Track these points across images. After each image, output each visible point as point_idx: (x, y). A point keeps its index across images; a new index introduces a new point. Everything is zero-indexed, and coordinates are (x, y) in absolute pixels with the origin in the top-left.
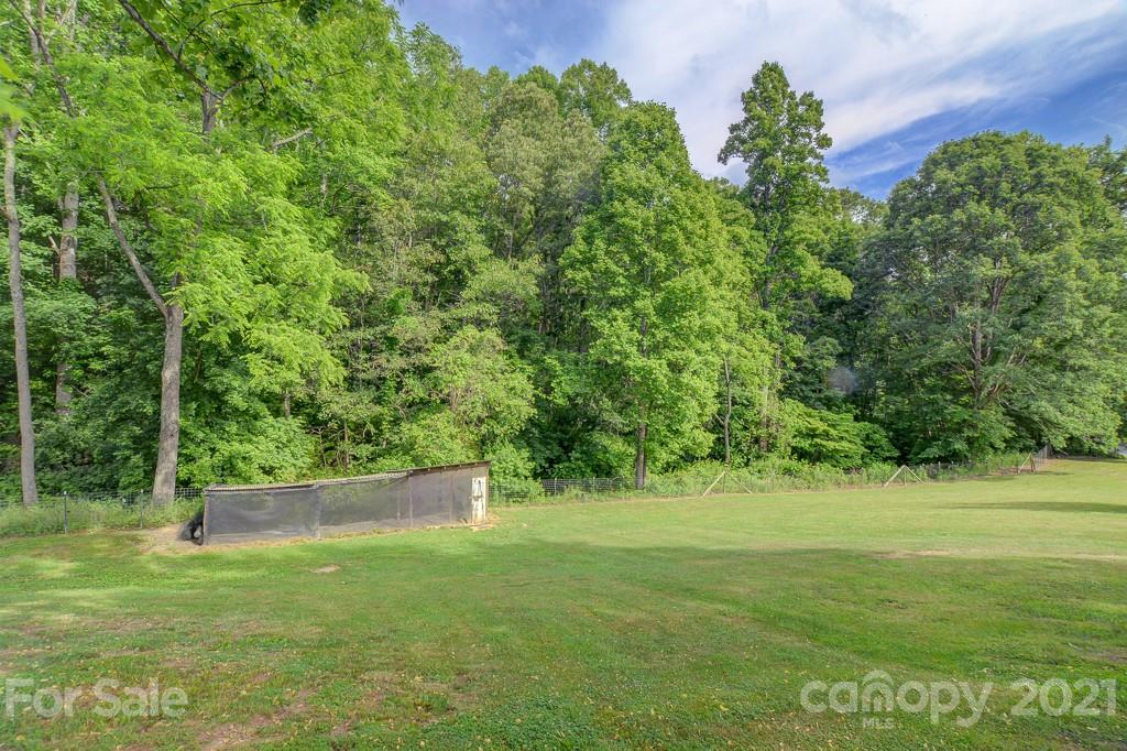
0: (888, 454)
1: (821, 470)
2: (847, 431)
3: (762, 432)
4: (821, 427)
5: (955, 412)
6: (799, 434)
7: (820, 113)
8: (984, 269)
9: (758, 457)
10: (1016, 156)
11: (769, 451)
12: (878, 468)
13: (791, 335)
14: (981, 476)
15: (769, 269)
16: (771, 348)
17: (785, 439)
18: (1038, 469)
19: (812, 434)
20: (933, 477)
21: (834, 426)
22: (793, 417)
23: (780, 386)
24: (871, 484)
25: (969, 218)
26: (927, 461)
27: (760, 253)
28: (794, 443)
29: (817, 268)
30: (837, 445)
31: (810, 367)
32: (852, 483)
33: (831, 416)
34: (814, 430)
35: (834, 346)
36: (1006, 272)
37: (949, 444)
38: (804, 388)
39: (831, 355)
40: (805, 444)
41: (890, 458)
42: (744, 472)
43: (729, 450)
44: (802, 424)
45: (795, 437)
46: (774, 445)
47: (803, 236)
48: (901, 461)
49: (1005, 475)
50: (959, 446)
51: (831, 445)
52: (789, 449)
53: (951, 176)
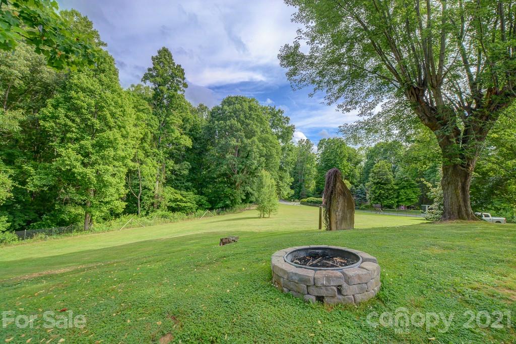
0: (207, 207)
1: (177, 215)
2: (190, 199)
3: (155, 201)
4: (179, 197)
5: (228, 190)
6: (171, 201)
7: (183, 74)
8: (234, 142)
9: (152, 212)
10: (246, 106)
11: (158, 208)
12: (200, 211)
13: (168, 160)
14: (234, 212)
15: (159, 132)
16: (158, 166)
17: (165, 203)
18: (251, 209)
19: (175, 200)
20: (218, 214)
21: (185, 197)
22: (168, 194)
23: (164, 181)
24: (196, 218)
25: (231, 124)
26: (218, 208)
27: (155, 126)
28: (168, 204)
29: (179, 134)
30: (185, 205)
31: (179, 173)
32: (188, 218)
33: (185, 193)
34: (177, 199)
35: (188, 165)
36: (239, 144)
37: (225, 202)
38: (177, 182)
39: (187, 169)
40: (173, 205)
41: (207, 208)
42: (144, 218)
43: (140, 209)
44: (172, 197)
45: (169, 202)
46: (159, 206)
47: (173, 121)
48: (211, 209)
49: (241, 211)
50: (228, 202)
51: (183, 204)
52: (166, 207)
53: (228, 108)
